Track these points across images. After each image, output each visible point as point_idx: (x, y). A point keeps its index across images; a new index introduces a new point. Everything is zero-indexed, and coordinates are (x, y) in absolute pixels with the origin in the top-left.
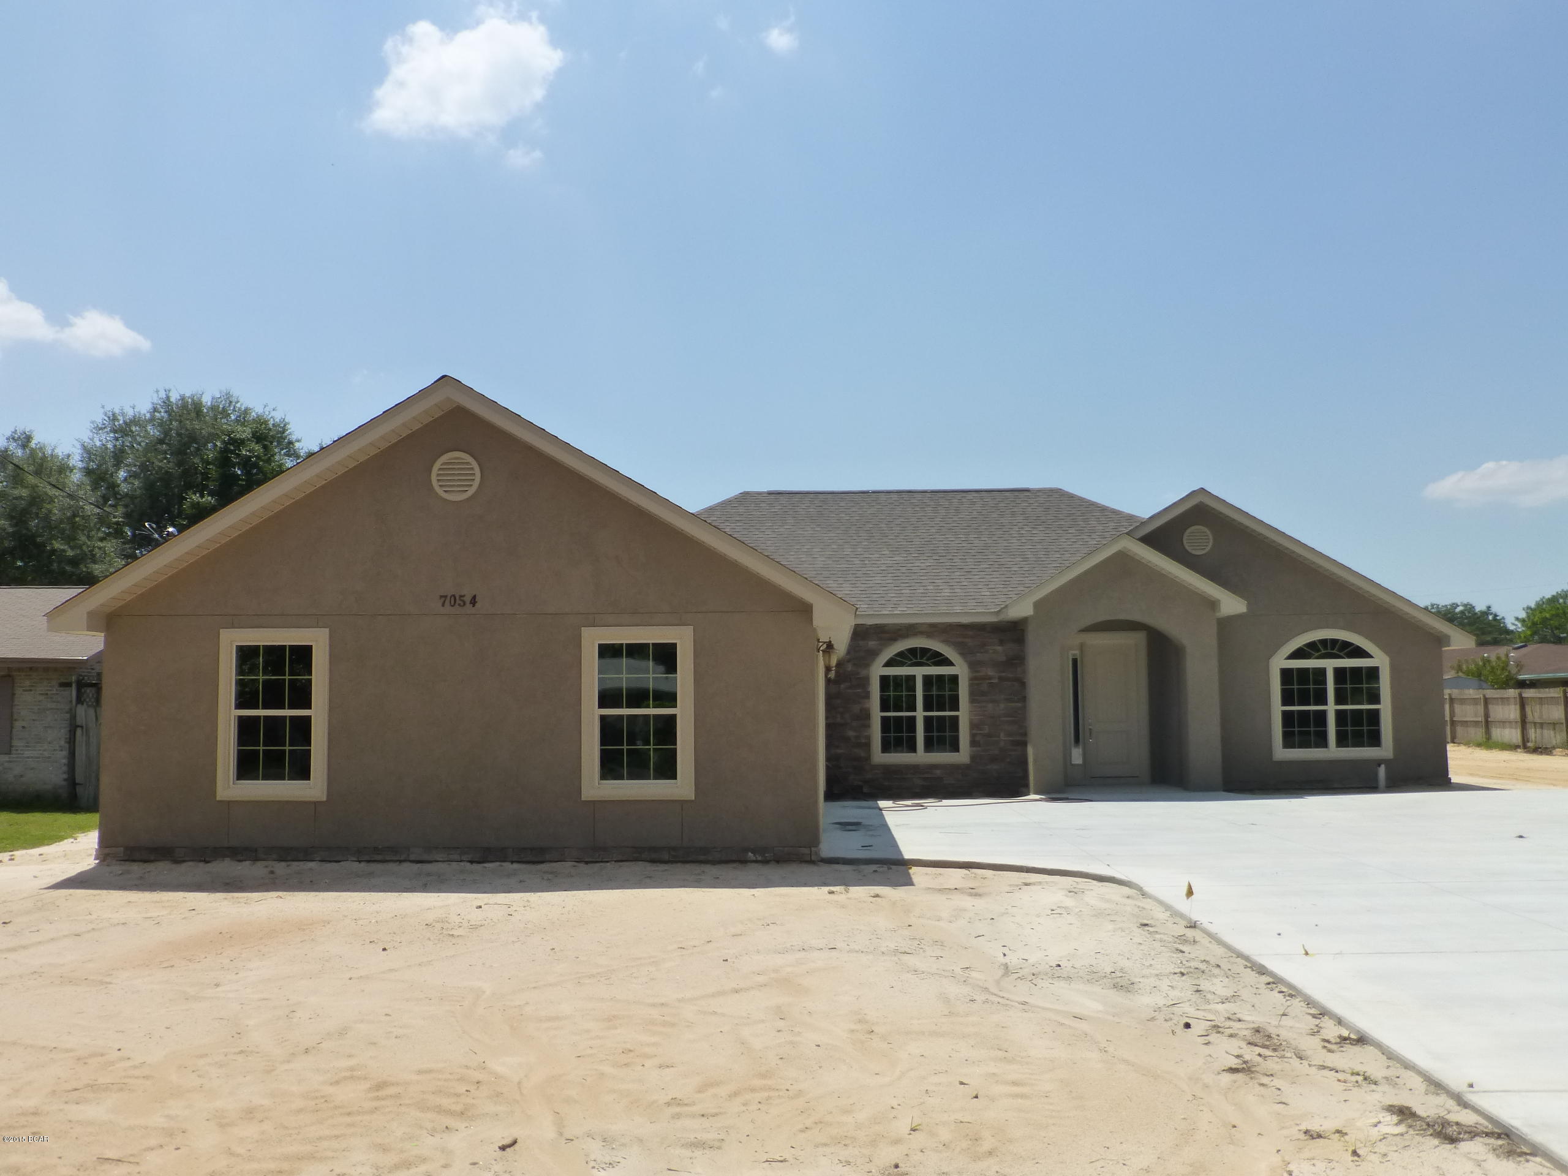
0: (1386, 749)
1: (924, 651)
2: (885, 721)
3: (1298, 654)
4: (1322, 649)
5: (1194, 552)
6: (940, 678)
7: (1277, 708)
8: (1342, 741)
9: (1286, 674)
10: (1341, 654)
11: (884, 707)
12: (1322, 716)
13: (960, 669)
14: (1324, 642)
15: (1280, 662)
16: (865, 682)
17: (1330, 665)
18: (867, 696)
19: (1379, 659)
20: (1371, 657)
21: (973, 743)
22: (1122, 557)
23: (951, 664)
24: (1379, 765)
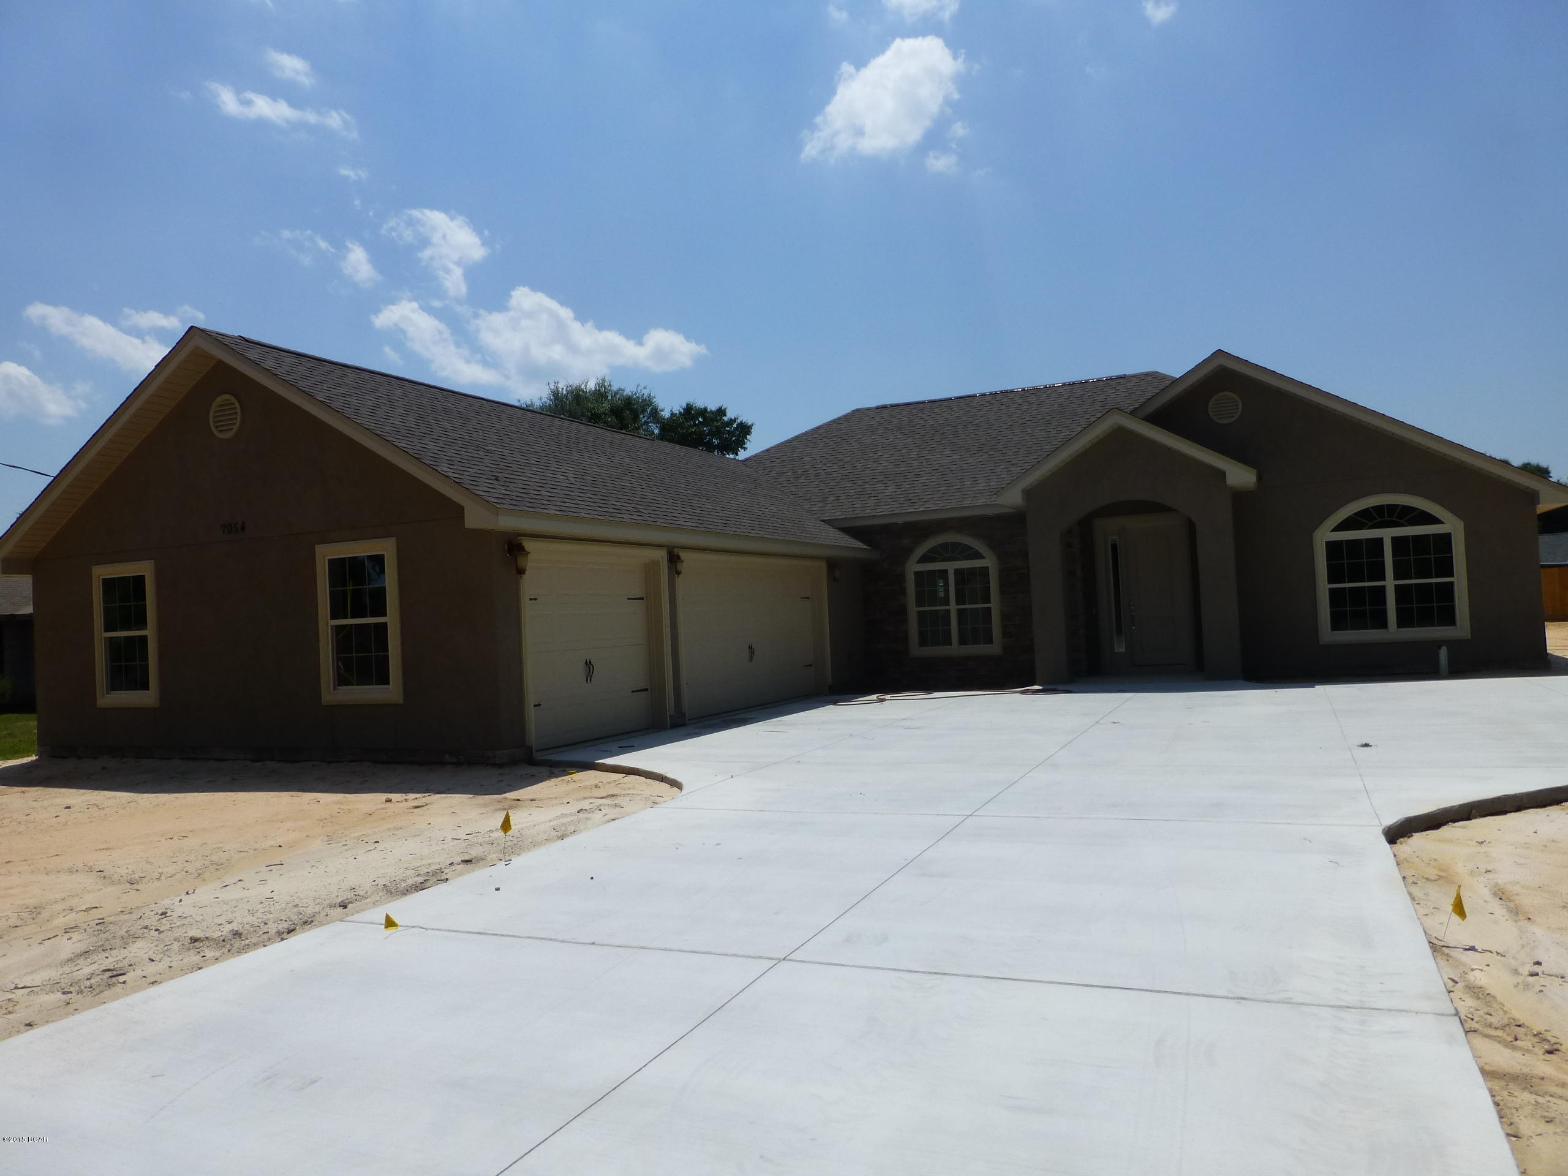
0: (1462, 627)
1: (955, 545)
2: (921, 614)
3: (1346, 525)
4: (1378, 518)
5: (1221, 421)
6: (972, 571)
7: (1323, 586)
8: (1404, 620)
9: (1333, 548)
10: (1402, 521)
11: (920, 602)
12: (1379, 594)
13: (989, 561)
14: (1379, 509)
15: (1325, 534)
16: (901, 578)
17: (1387, 534)
18: (903, 591)
19: (1451, 525)
20: (1442, 523)
21: (1005, 634)
22: (1120, 435)
23: (981, 557)
24: (1440, 648)
